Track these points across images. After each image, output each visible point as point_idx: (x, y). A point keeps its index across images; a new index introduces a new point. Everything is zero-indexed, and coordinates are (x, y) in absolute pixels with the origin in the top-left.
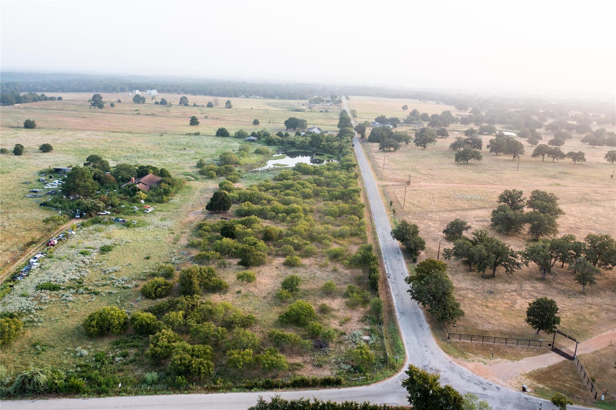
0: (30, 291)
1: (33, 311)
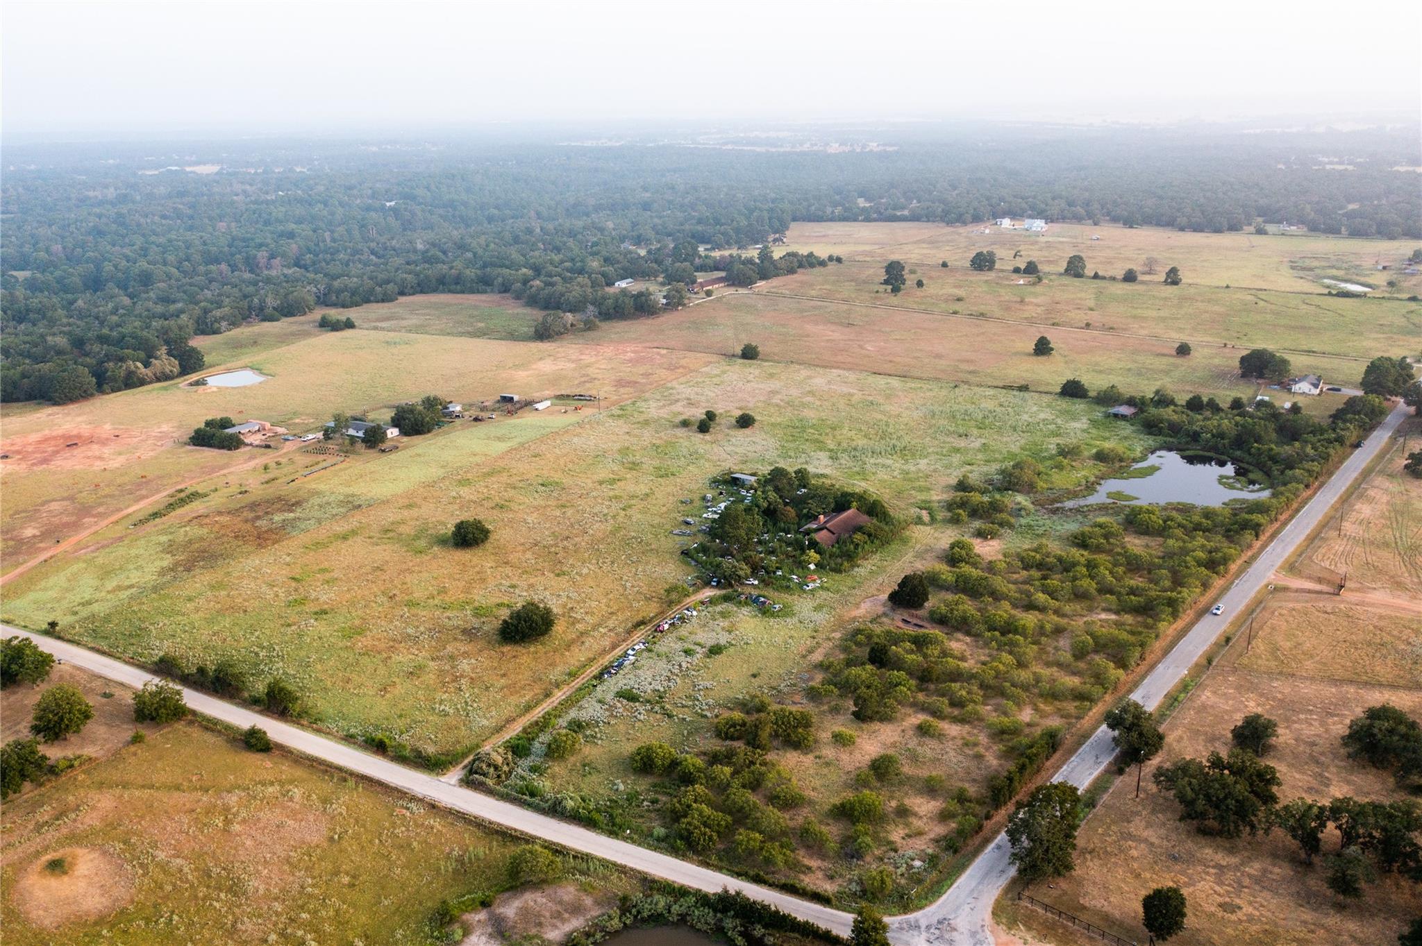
0: (609, 697)
1: (601, 724)
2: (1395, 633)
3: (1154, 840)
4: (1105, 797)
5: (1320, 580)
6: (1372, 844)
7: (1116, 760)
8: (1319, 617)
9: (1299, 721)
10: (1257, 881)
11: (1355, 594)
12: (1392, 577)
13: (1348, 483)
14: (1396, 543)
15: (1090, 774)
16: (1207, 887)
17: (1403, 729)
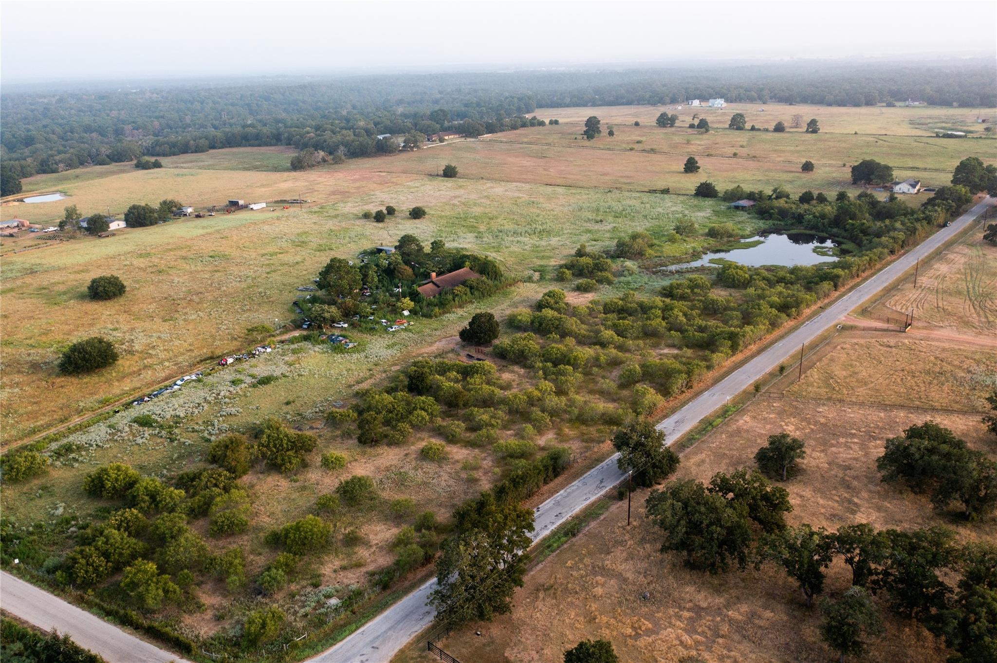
0: (123, 423)
1: (93, 447)
2: (956, 363)
3: (630, 575)
4: (593, 524)
5: (888, 321)
6: (885, 582)
7: (622, 485)
8: (880, 350)
9: (838, 445)
10: (739, 628)
11: (921, 331)
12: (961, 318)
13: (931, 250)
14: (968, 292)
15: (586, 499)
16: (673, 636)
17: (945, 448)
